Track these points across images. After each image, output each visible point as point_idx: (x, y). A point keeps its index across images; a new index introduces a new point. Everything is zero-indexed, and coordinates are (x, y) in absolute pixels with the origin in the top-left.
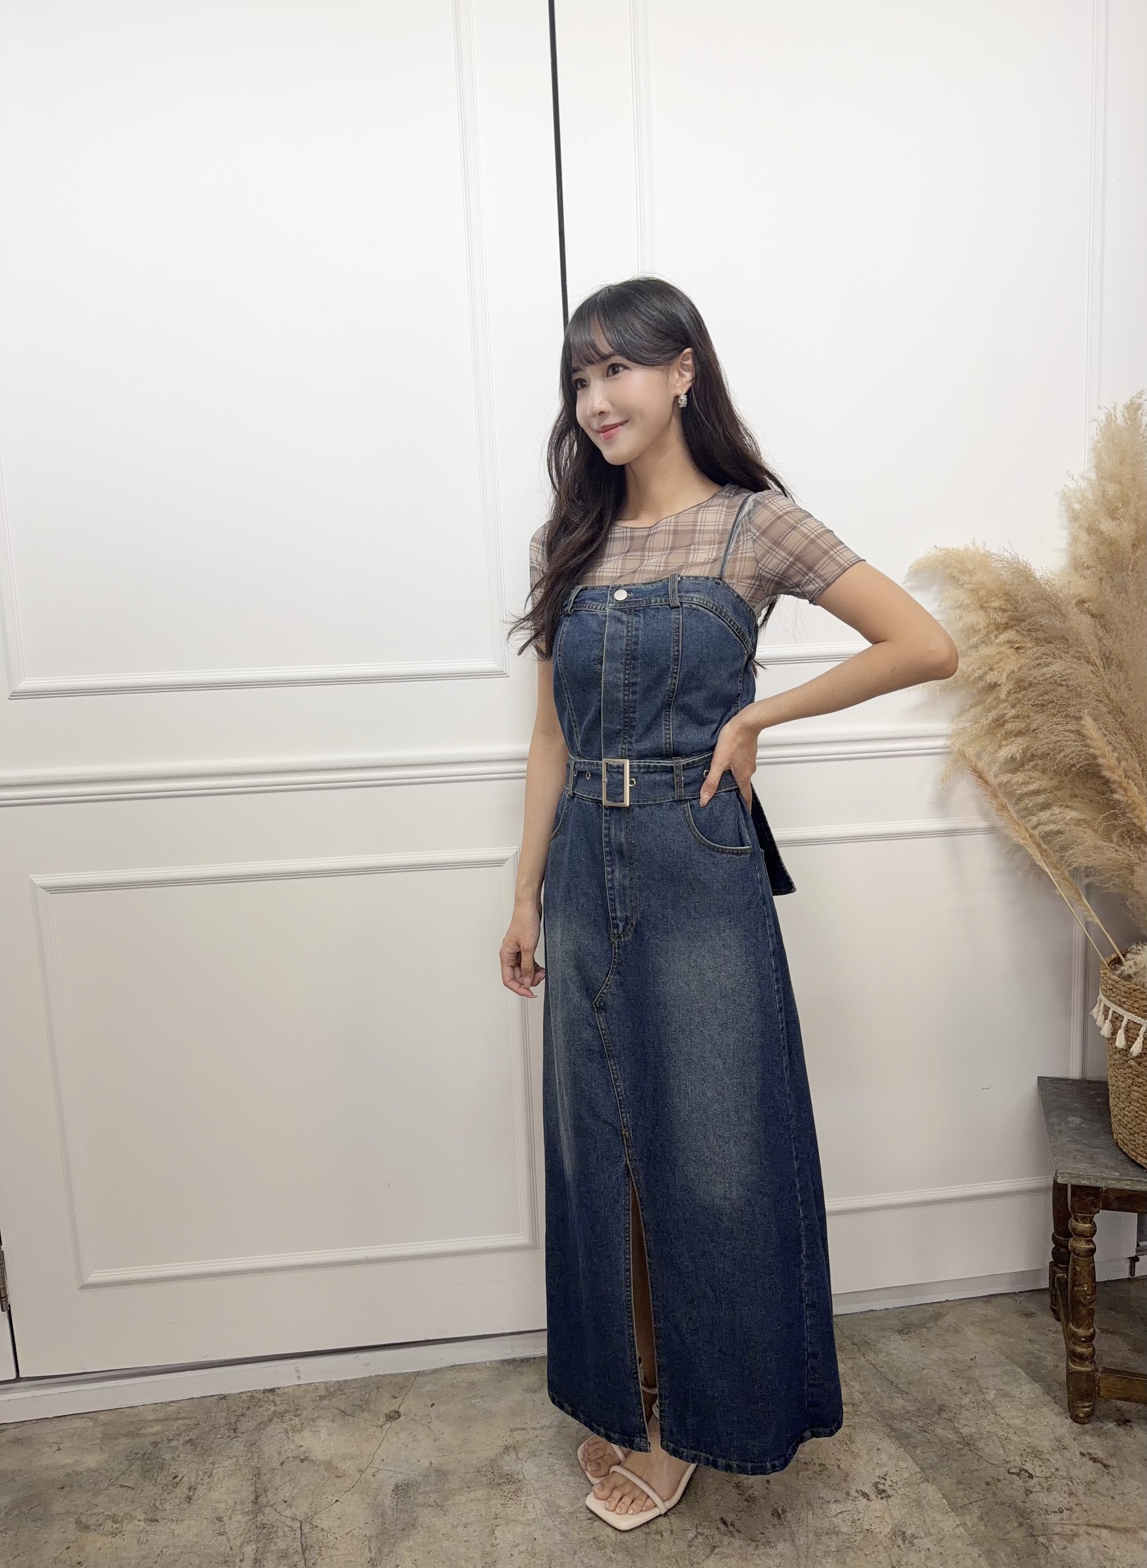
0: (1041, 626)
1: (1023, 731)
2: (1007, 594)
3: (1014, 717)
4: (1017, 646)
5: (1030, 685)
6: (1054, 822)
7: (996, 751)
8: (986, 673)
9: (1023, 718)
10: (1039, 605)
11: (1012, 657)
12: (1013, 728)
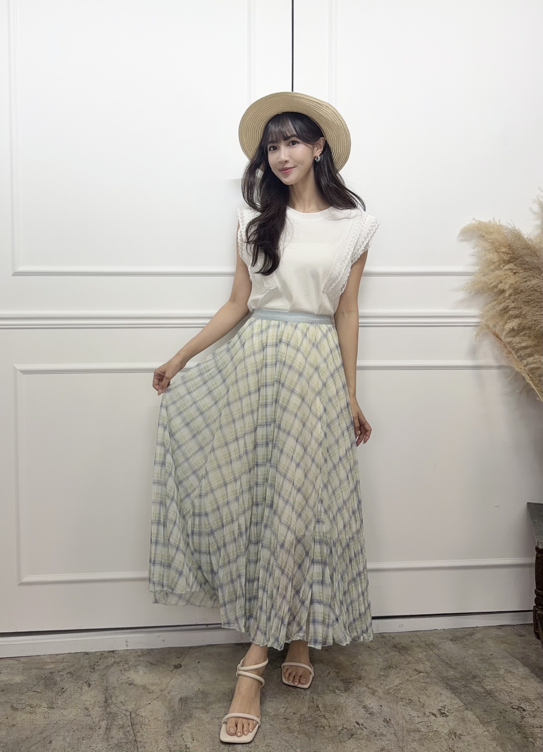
0: (526, 262)
1: (518, 315)
2: (509, 245)
3: (513, 308)
4: (514, 271)
5: (522, 291)
6: (534, 363)
7: (504, 325)
8: (499, 284)
9: (518, 309)
10: (525, 251)
11: (512, 277)
12: (513, 314)
